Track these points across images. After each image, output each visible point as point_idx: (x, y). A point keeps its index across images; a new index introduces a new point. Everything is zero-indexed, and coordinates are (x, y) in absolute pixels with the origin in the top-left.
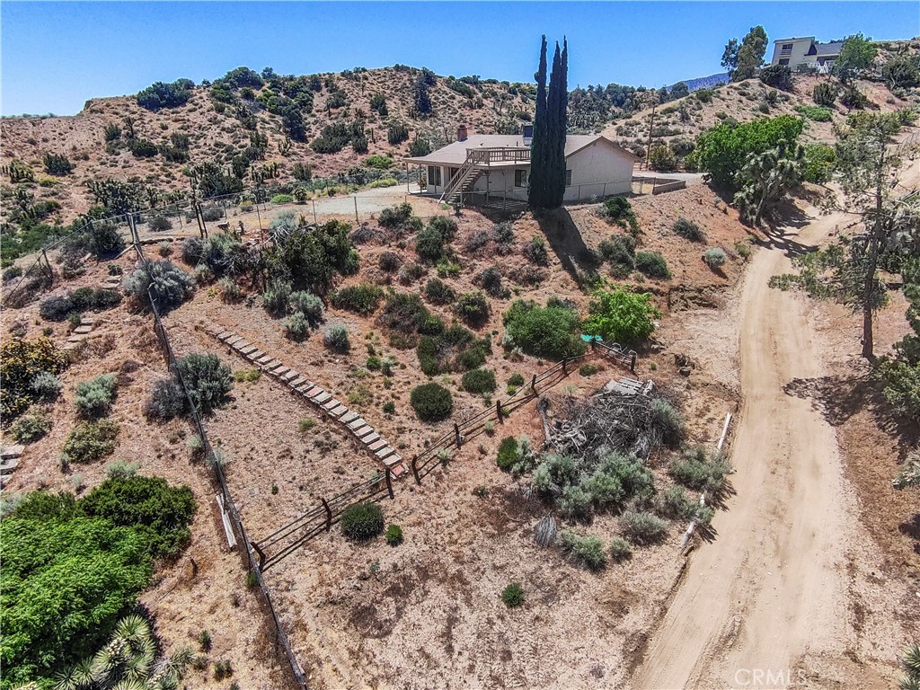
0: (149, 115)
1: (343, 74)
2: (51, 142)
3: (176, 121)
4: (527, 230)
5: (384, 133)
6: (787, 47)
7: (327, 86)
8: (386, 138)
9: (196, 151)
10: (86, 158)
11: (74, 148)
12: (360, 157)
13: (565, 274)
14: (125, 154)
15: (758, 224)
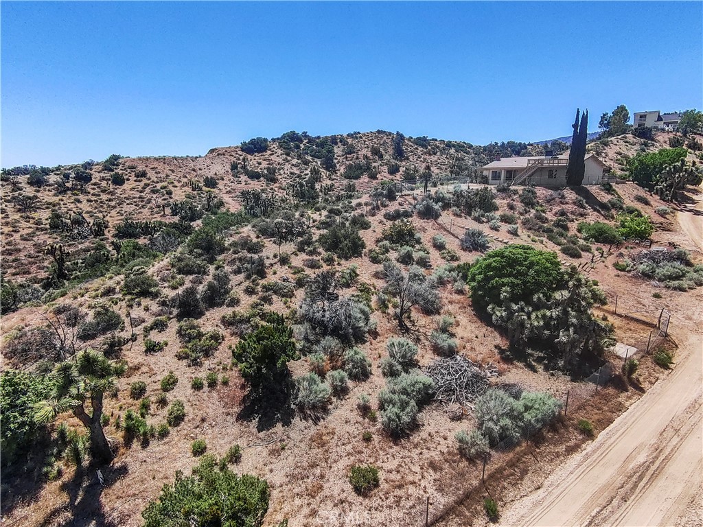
0: (249, 157)
1: (348, 135)
2: (203, 170)
3: (264, 160)
4: (570, 195)
5: (385, 168)
6: (643, 117)
7: (341, 142)
8: (387, 171)
9: (280, 177)
10: (223, 179)
11: (216, 174)
12: (374, 182)
13: (596, 213)
14: (243, 178)
15: (672, 202)
